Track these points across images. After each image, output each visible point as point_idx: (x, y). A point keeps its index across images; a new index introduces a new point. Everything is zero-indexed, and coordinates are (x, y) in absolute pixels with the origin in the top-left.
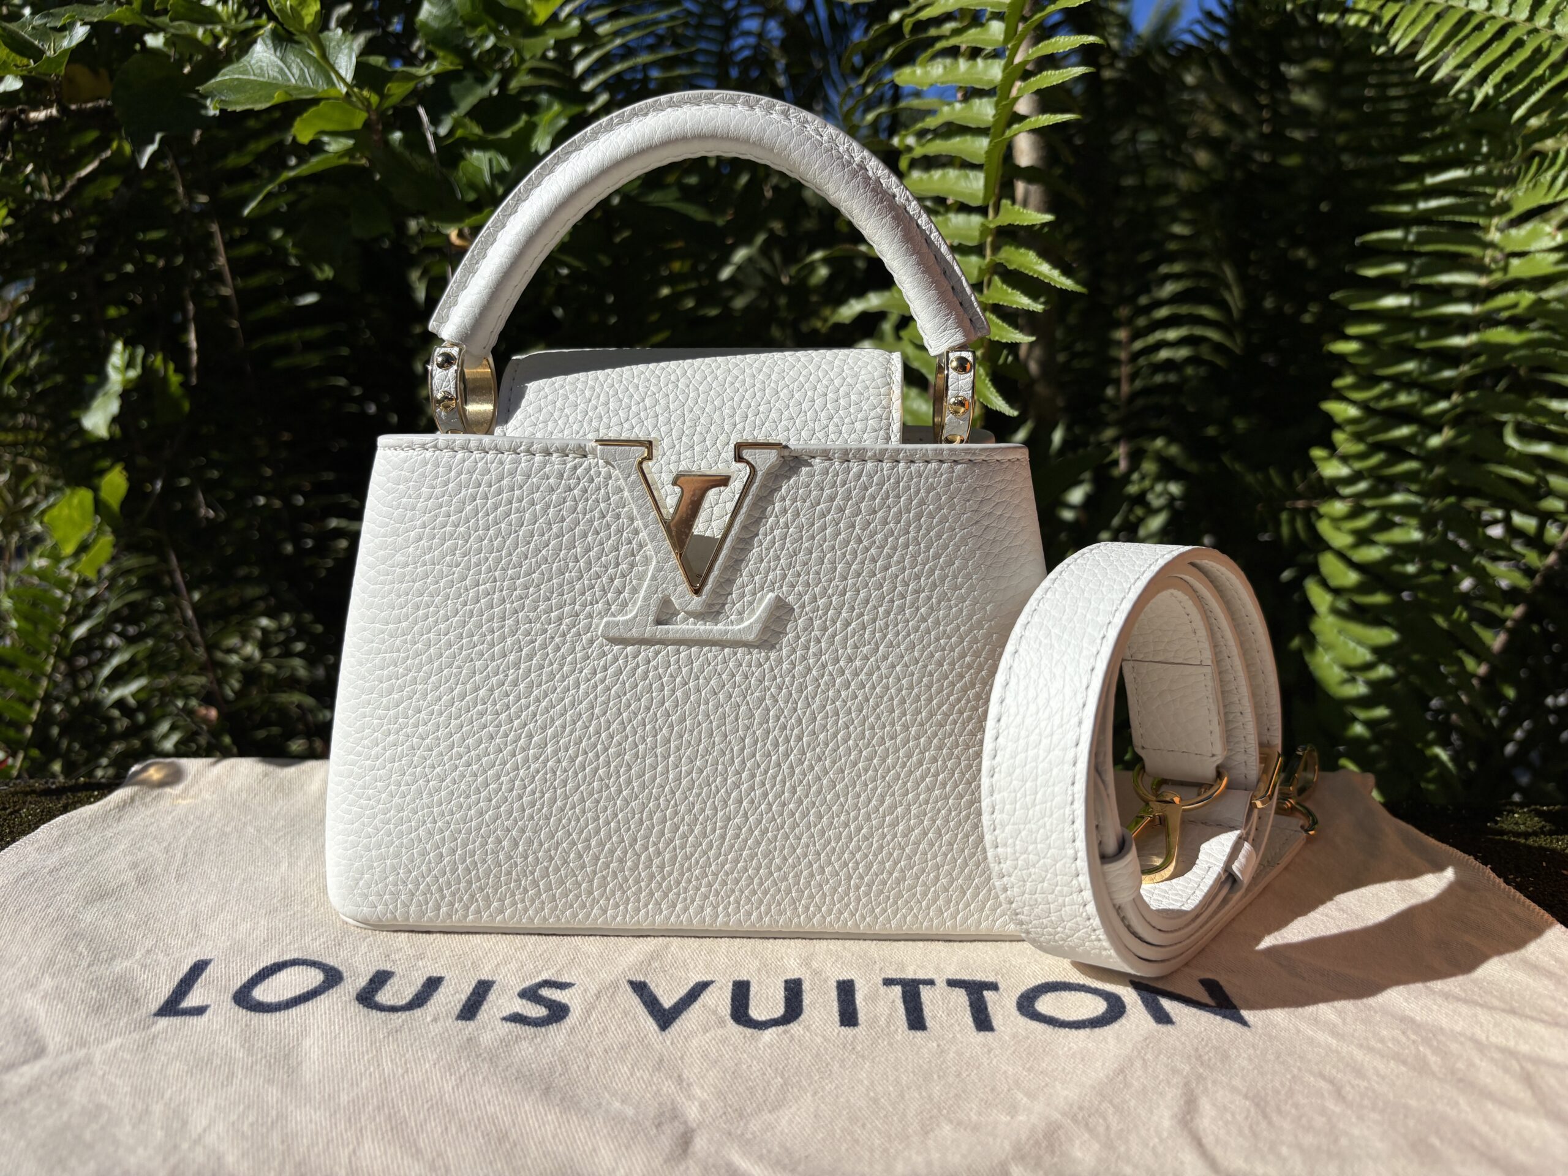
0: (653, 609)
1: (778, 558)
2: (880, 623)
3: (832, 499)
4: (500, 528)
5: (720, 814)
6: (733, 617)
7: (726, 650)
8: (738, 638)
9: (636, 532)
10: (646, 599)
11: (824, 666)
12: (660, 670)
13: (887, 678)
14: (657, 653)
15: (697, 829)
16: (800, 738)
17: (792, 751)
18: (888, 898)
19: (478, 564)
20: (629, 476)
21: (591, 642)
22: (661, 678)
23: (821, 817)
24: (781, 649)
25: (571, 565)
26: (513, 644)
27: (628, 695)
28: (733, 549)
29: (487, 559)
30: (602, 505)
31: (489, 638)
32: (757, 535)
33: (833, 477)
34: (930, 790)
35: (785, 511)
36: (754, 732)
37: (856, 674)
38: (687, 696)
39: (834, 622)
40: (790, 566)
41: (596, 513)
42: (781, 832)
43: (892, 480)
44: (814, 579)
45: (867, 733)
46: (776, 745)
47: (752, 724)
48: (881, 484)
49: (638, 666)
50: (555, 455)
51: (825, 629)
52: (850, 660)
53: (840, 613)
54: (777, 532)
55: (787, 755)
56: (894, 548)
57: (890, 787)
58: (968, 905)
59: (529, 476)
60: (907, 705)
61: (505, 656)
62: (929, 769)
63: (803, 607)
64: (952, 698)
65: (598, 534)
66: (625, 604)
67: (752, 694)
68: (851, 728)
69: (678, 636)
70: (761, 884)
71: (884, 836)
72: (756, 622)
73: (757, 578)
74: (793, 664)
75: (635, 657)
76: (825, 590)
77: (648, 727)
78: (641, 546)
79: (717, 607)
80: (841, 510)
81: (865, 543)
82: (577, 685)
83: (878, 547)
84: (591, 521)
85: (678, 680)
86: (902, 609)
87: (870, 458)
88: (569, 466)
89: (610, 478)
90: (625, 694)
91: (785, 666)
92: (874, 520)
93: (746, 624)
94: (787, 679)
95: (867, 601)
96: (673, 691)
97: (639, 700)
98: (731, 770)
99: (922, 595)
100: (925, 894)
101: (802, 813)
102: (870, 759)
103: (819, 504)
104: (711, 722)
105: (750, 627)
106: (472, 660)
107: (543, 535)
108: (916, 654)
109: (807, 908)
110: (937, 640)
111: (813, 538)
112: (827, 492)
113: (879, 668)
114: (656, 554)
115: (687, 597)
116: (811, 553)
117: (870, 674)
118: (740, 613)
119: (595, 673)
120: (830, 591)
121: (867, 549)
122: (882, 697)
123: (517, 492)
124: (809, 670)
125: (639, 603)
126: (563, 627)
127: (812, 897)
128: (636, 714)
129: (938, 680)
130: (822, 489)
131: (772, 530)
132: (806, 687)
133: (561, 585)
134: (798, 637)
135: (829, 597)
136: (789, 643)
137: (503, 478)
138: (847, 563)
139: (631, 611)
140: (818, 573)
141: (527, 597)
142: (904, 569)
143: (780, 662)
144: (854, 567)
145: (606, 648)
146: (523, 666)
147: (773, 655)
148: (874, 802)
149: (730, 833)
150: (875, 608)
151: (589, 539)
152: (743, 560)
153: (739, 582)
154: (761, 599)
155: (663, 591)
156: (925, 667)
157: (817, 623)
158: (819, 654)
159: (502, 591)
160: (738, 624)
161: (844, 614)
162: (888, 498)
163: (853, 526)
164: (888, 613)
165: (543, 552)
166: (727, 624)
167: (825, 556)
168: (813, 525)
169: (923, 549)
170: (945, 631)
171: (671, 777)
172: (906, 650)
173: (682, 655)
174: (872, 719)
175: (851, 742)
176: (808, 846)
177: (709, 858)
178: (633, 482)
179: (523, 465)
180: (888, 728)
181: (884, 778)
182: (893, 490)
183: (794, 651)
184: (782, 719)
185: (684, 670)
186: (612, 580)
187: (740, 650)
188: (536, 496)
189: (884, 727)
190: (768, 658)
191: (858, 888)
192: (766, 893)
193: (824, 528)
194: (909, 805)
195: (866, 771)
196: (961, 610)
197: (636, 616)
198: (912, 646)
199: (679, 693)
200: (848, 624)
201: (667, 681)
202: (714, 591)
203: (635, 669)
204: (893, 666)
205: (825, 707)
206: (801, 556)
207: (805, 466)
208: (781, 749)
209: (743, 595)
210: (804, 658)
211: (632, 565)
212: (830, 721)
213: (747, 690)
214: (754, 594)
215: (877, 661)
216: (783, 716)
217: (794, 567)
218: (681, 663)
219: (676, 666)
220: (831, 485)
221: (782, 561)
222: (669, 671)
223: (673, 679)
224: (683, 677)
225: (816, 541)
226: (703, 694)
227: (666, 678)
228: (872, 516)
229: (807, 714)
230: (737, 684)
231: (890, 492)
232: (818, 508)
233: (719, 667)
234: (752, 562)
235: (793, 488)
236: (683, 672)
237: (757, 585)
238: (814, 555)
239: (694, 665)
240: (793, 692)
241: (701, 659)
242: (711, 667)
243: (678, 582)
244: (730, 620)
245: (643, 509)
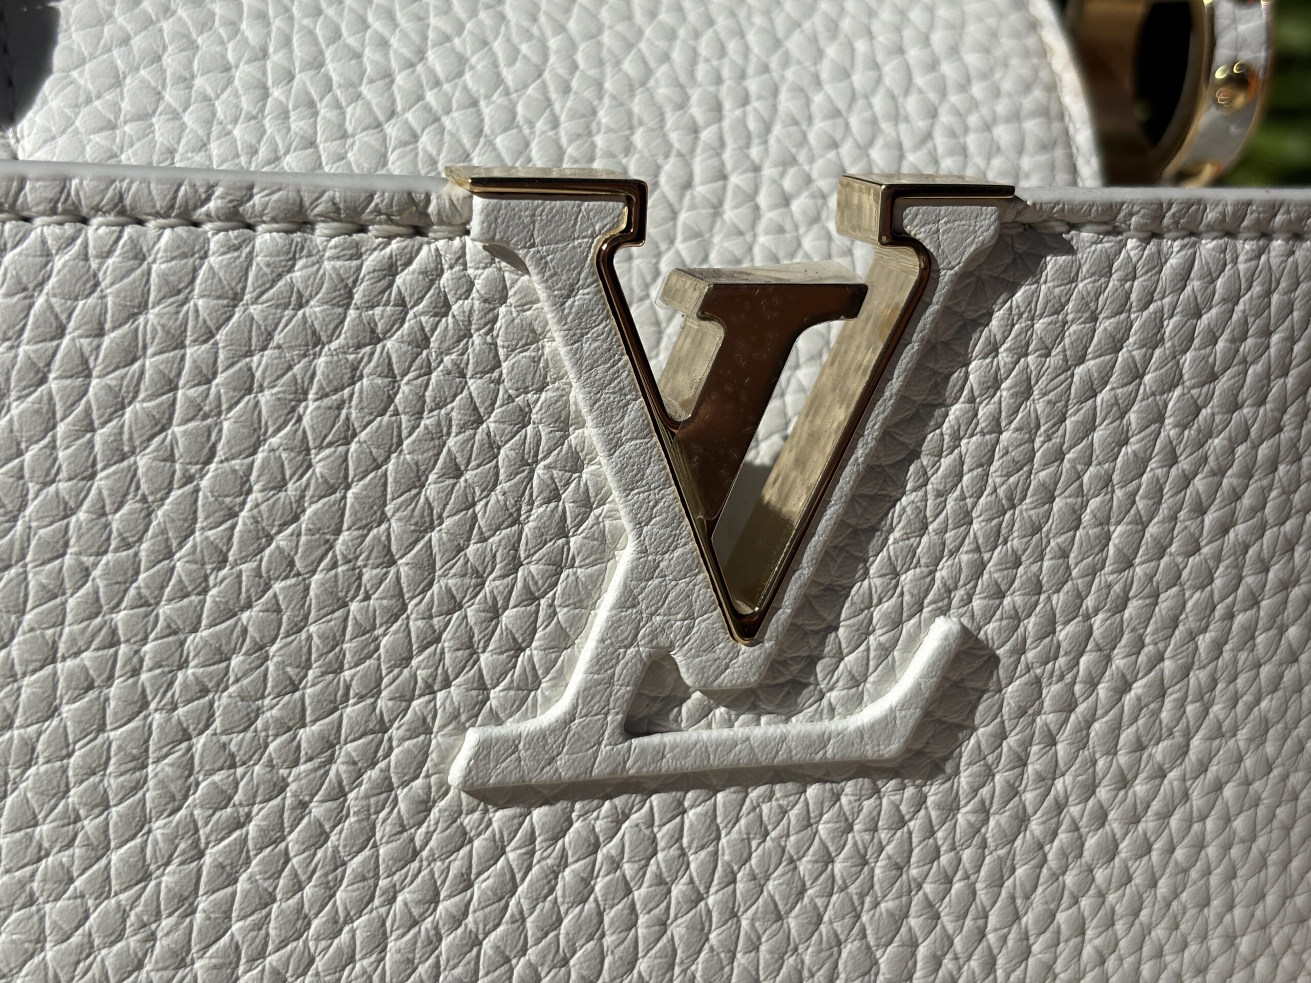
0: (622, 691)
1: (966, 518)
2: (1198, 677)
3: (1116, 344)
4: (133, 471)
6: (836, 695)
7: (812, 791)
8: (855, 753)
9: (575, 463)
10: (599, 662)
11: (1060, 807)
12: (628, 868)
13: (1203, 819)
14: (619, 819)
19: (54, 591)
20: (571, 292)
21: (424, 806)
22: (629, 891)
24: (957, 772)
25: (367, 574)
26: (172, 840)
27: (532, 953)
28: (853, 500)
29: (86, 573)
30: (474, 385)
31: (89, 825)
32: (915, 455)
33: (1123, 280)
35: (993, 384)
37: (1135, 819)
38: (700, 932)
39: (1093, 684)
40: (996, 538)
41: (456, 409)
43: (1257, 289)
44: (1053, 571)
45: (1146, 968)
48: (1233, 299)
49: (563, 862)
50: (321, 229)
51: (1068, 706)
52: (1124, 782)
53: (1108, 659)
54: (968, 445)
56: (1247, 474)
59: (237, 298)
60: (1237, 883)
61: (146, 877)
63: (1020, 650)
65: (457, 473)
66: (530, 683)
67: (876, 905)
68: (1111, 963)
69: (688, 764)
72: (905, 704)
73: (906, 578)
74: (984, 811)
75: (555, 839)
76: (1080, 597)
78: (586, 504)
79: (795, 668)
80: (1136, 374)
81: (1185, 464)
82: (379, 942)
83: (1211, 472)
84: (438, 436)
85: (677, 890)
86: (1250, 634)
87: (1211, 228)
88: (370, 261)
89: (503, 299)
90: (524, 951)
92: (1209, 398)
93: (874, 711)
94: (966, 854)
95: (1174, 623)
96: (663, 924)
97: (565, 962)
99: (1295, 594)
103: (1082, 360)
105: (887, 722)
106: (31, 901)
107: (281, 485)
108: (1269, 748)
111: (1059, 455)
112: (1105, 325)
113: (1186, 796)
114: (639, 525)
115: (721, 649)
116: (1052, 499)
117: (1165, 816)
118: (856, 681)
119: (435, 900)
120: (1090, 602)
121: (1187, 480)
122: (1186, 871)
123: (193, 352)
124: (1022, 820)
125: (578, 679)
126: (339, 768)
130: (1094, 318)
131: (957, 439)
132: (1013, 870)
133: (334, 641)
134: (1002, 735)
135: (1088, 617)
136: (979, 755)
137: (143, 307)
138: (1137, 519)
139: (548, 702)
140: (1064, 554)
141: (222, 684)
142: (1262, 529)
143: (951, 808)
144: (1151, 529)
145: (468, 821)
146: (203, 903)
147: (934, 792)
150: (1192, 636)
151: (431, 490)
152: (873, 530)
153: (858, 590)
154: (915, 640)
155: (654, 635)
156: (1285, 778)
157: (1051, 692)
158: (1047, 779)
159: (136, 672)
160: (849, 712)
161: (1119, 662)
162: (1244, 337)
163: (1161, 418)
164: (1218, 647)
165: (281, 540)
166: (818, 716)
167: (1084, 506)
168: (1063, 419)
172: (1250, 740)
173: (691, 815)
174: (1159, 932)
178: (583, 313)
179: (213, 260)
180: (1193, 948)
182: (1258, 316)
183: (989, 774)
184: (948, 963)
185: (695, 861)
186: (494, 612)
187: (849, 787)
188: (260, 362)
189: (1185, 945)
190: (921, 801)
193: (1089, 427)
197: (571, 716)
198: (1262, 730)
199: (677, 929)
200: (1124, 686)
201: (646, 899)
202: (794, 628)
203: (555, 873)
204: (1218, 787)
205: (1053, 916)
206: (1026, 509)
207: (1057, 252)
209: (866, 631)
210: (1013, 791)
211: (558, 564)
213: (862, 896)
214: (896, 622)
215: (1183, 779)
216: (949, 956)
217: (1005, 542)
218: (685, 841)
219: (674, 851)
220: (1116, 305)
221: (975, 526)
222: (652, 867)
223: (663, 888)
224: (691, 881)
225: (1066, 464)
226: (745, 923)
227: (643, 890)
228: (1205, 389)
229: (1010, 943)
230: (839, 881)
231: (1250, 320)
232: (1079, 370)
233: (792, 838)
234: (897, 534)
235: (1020, 316)
236: (693, 866)
237: (907, 598)
238: (1058, 504)
239: (724, 841)
240: (979, 886)
241: (743, 822)
242: (769, 843)
243: (697, 607)
244: (825, 702)
245: (608, 395)
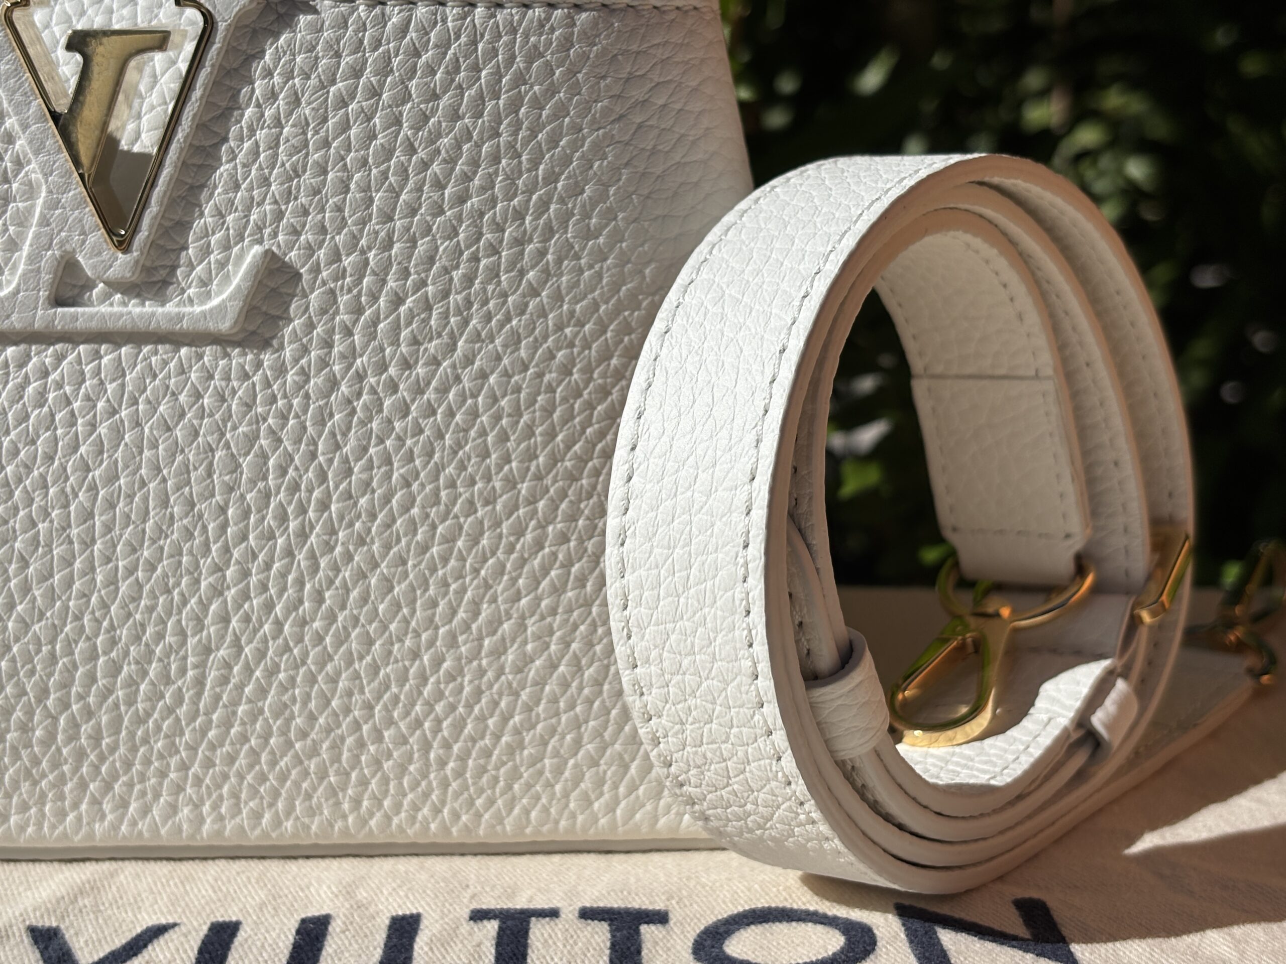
0: (46, 277)
1: (265, 182)
2: (456, 299)
3: (357, 72)
5: (191, 642)
6: (191, 291)
7: (184, 351)
8: (201, 326)
10: (33, 258)
11: (360, 377)
12: (68, 389)
13: (475, 396)
14: (60, 358)
15: (154, 669)
16: (324, 506)
17: (312, 528)
18: (496, 780)
22: (69, 403)
23: (370, 642)
24: (282, 347)
27: (13, 434)
28: (184, 166)
32: (225, 139)
33: (356, 32)
34: (557, 590)
35: (273, 96)
36: (243, 497)
37: (419, 390)
38: (118, 433)
39: (374, 297)
40: (288, 196)
42: (302, 671)
43: (463, 39)
44: (332, 220)
45: (443, 494)
46: (283, 518)
47: (237, 482)
48: (444, 45)
49: (27, 381)
51: (358, 311)
52: (407, 365)
53: (384, 282)
54: (261, 135)
55: (303, 535)
56: (475, 163)
57: (487, 586)
58: (633, 788)
60: (511, 444)
62: (554, 555)
63: (316, 270)
64: (589, 431)
67: (235, 428)
68: (415, 486)
69: (94, 325)
70: (273, 763)
71: (482, 672)
72: (231, 298)
73: (230, 219)
74: (305, 375)
75: (21, 367)
76: (355, 238)
77: (51, 491)
78: (19, 164)
79: (163, 273)
80: (375, 93)
81: (422, 154)
83: (445, 161)
85: (100, 405)
86: (494, 273)
91: (291, 377)
92: (434, 111)
93: (215, 302)
94: (295, 402)
95: (431, 260)
96: (93, 426)
97: (33, 442)
98: (205, 564)
99: (529, 248)
100: (558, 771)
101: (337, 635)
102: (450, 540)
103: (333, 82)
104: (164, 480)
105: (222, 307)
108: (523, 353)
109: (357, 802)
110: (559, 328)
111: (326, 144)
112: (347, 60)
113: (458, 379)
114: (46, 175)
115: (105, 255)
116: (325, 172)
117: (443, 390)
118: (205, 283)
120: (363, 242)
121: (425, 165)
122: (466, 431)
124: (333, 384)
125: (21, 268)
127: (364, 783)
128: (29, 469)
129: (564, 400)
130: (338, 55)
131: (252, 132)
132: (331, 415)
134: (310, 326)
135: (363, 252)
136: (295, 337)
138: (391, 189)
139: (9, 282)
140: (339, 209)
142: (493, 201)
143: (281, 370)
144: (403, 197)
147: (267, 358)
148: (461, 614)
149: (212, 675)
150: (446, 271)
152: (202, 186)
153: (198, 225)
154: (241, 257)
155: (62, 244)
156: (540, 375)
157: (343, 300)
158: (350, 355)
160: (202, 303)
161: (392, 283)
162: (457, 70)
163: (398, 122)
164: (469, 280)
166: (181, 303)
167: (350, 178)
168: (325, 120)
169: (525, 165)
170: (572, 313)
171: (99, 578)
172: (505, 346)
173: (105, 361)
174: (450, 470)
175: (415, 511)
176: (350, 694)
177: (178, 719)
180: (479, 485)
181: (476, 571)
182: (466, 57)
183: (305, 350)
184: (291, 472)
185: (111, 387)
187: (208, 350)
189: (473, 483)
190: (259, 365)
191: (442, 763)
192: (283, 777)
193: (345, 126)
194: (523, 618)
195: (445, 560)
196: (599, 276)
197: (17, 291)
198: (515, 340)
199: (103, 430)
200: (398, 300)
201: (81, 409)
202: (153, 245)
203: (22, 387)
204: (483, 375)
205: (365, 449)
206: (308, 178)
207: (306, 12)
208: (293, 525)
209: (206, 251)
210: (324, 363)
211: (6, 199)
212: (378, 474)
213: (225, 422)
214: (227, 247)
215: (454, 366)
216: (292, 467)
217: (296, 198)
218: (103, 376)
219: (95, 381)
220: (353, 47)
221: (273, 188)
222: (83, 390)
223: (91, 403)
224: (108, 400)
225: (332, 150)
226: (147, 430)
227: (78, 403)
228: (430, 105)
229: (336, 463)
230: (207, 410)
231: (461, 60)
232: (332, 89)
233: (173, 380)
234: (219, 190)
235: (285, 53)
236: (109, 392)
237: (231, 231)
238: (330, 176)
239: (128, 378)
240: (308, 424)
241: (139, 367)
242: (157, 382)
243: (87, 227)
244: (186, 295)
245: (18, 97)
